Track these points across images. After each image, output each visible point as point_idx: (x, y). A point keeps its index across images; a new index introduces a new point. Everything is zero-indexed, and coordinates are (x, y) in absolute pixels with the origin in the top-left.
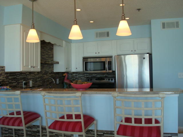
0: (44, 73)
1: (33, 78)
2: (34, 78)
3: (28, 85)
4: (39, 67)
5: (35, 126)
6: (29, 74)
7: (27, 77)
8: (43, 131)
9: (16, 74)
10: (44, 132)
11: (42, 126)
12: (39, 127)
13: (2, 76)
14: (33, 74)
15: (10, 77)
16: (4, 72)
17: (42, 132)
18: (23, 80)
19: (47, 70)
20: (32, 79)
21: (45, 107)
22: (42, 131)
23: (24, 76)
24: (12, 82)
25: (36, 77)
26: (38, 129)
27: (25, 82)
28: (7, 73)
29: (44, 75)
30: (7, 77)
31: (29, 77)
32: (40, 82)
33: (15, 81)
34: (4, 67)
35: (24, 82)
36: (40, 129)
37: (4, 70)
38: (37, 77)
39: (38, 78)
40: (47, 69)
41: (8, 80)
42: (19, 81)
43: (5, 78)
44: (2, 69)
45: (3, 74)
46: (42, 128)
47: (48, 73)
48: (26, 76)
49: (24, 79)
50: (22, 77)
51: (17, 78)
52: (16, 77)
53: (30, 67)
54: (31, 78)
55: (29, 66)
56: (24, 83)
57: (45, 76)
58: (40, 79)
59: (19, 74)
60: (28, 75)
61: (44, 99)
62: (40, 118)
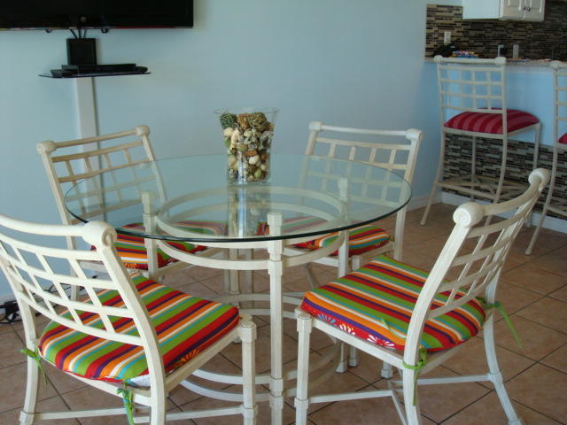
0: (548, 26)
1: (520, 38)
2: (524, 38)
3: (510, 55)
4: (540, 11)
5: (523, 143)
6: (512, 27)
7: (509, 35)
8: (542, 156)
9: (486, 26)
10: (542, 159)
11: (540, 145)
12: (533, 147)
13: (456, 29)
14: (523, 29)
15: (472, 33)
16: (459, 19)
17: (539, 159)
18: (499, 41)
19: (558, 21)
20: (519, 42)
21: (557, 95)
22: (539, 156)
23: (500, 33)
24: (476, 44)
25: (528, 36)
26: (530, 151)
27: (502, 46)
28: (466, 23)
29: (548, 34)
30: (465, 33)
31: (513, 36)
32: (537, 51)
33: (481, 44)
34: (462, 7)
35: (500, 47)
36: (536, 152)
37: (461, 15)
38: (532, 36)
39: (534, 41)
40: (556, 17)
41: (467, 39)
42: (491, 44)
43: (461, 34)
44: (458, 12)
45: (459, 25)
46: (539, 148)
47: (560, 29)
48: (505, 33)
49: (502, 39)
50: (497, 33)
51: (486, 35)
52: (483, 32)
53: (520, 8)
54: (517, 37)
55: (518, 6)
56: (501, 49)
57: (552, 35)
58: (537, 43)
59: (491, 26)
60: (510, 31)
61: (557, 76)
62: (538, 126)
